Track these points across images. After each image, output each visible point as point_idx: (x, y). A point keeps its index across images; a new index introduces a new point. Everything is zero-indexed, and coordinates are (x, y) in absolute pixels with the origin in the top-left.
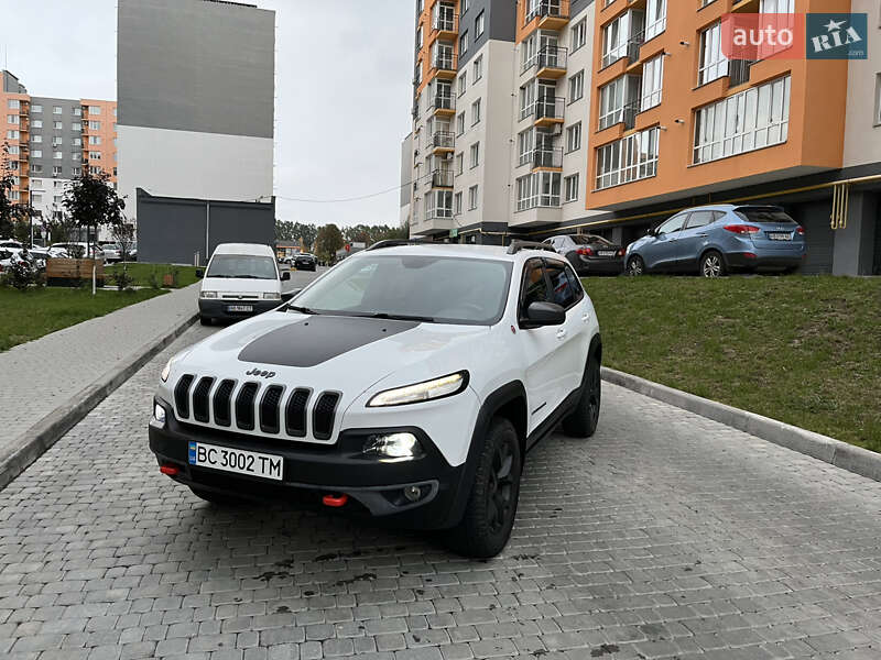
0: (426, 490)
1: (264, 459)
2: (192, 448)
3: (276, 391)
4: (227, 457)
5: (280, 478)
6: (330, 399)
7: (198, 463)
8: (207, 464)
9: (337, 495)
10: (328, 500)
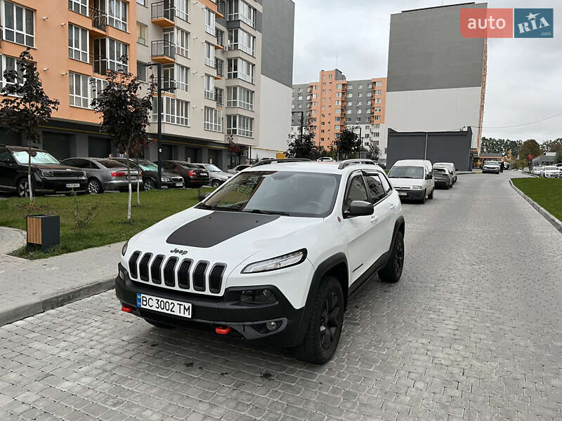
0: (279, 324)
1: (180, 305)
2: (139, 297)
3: (187, 263)
4: (159, 303)
5: (190, 317)
6: (219, 269)
7: (142, 306)
8: (147, 307)
9: (224, 327)
10: (218, 330)
